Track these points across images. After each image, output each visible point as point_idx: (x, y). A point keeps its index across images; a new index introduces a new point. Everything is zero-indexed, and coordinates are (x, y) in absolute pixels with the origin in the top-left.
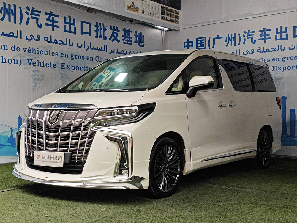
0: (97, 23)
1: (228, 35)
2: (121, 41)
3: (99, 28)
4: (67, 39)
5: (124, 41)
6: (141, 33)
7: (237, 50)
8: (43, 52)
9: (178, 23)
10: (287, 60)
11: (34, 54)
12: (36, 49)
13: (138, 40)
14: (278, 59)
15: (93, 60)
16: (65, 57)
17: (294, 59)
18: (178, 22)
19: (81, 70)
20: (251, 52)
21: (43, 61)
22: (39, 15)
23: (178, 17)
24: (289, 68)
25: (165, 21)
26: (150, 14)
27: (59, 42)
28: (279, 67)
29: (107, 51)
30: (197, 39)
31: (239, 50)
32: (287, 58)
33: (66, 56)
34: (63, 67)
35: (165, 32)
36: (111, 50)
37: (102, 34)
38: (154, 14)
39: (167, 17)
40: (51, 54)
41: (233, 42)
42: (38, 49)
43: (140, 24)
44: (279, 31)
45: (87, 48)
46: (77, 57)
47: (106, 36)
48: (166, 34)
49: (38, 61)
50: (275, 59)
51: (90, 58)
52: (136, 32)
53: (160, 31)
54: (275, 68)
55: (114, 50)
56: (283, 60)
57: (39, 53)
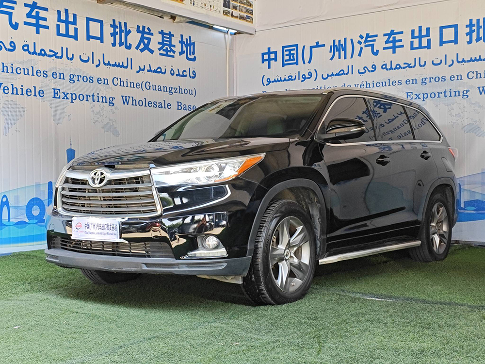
0: (114, 21)
1: (334, 41)
2: (157, 52)
3: (117, 30)
4: (62, 48)
5: (162, 52)
6: (190, 37)
7: (348, 66)
8: (20, 70)
9: (252, 22)
10: (430, 82)
11: (5, 74)
12: (9, 66)
13: (185, 49)
14: (414, 82)
15: (107, 84)
16: (60, 78)
17: (440, 80)
18: (252, 19)
19: (87, 100)
20: (371, 69)
21: (22, 86)
22: (14, 7)
23: (252, 11)
24: (433, 95)
25: (229, 18)
26: (204, 6)
27: (48, 53)
28: (416, 95)
29: (131, 69)
30: (283, 47)
31: (352, 66)
32: (430, 78)
33: (62, 77)
34: (56, 95)
35: (230, 37)
36: (139, 67)
37: (123, 40)
38: (211, 6)
39: (232, 12)
40: (35, 73)
41: (342, 53)
42: (12, 65)
43: (187, 22)
44: (416, 34)
45: (98, 63)
46: (81, 79)
47: (129, 44)
48: (232, 39)
49: (12, 85)
50: (409, 81)
51: (103, 80)
52: (182, 36)
53: (222, 35)
54: (410, 96)
55: (144, 66)
56: (422, 83)
57: (14, 71)
